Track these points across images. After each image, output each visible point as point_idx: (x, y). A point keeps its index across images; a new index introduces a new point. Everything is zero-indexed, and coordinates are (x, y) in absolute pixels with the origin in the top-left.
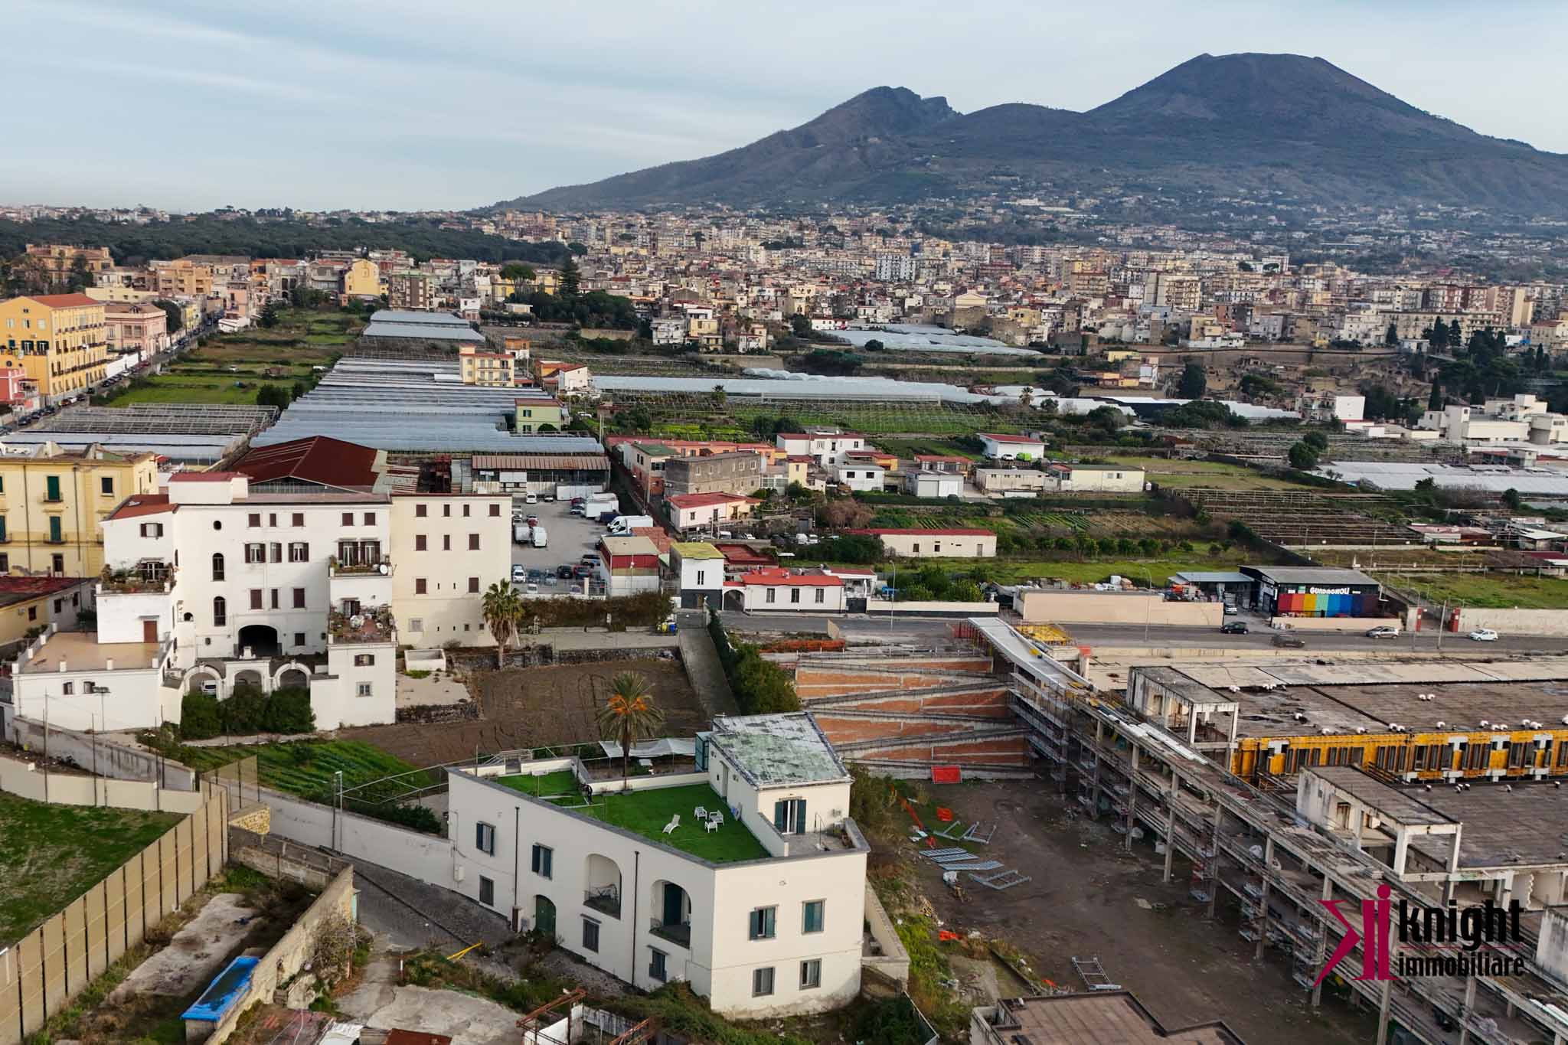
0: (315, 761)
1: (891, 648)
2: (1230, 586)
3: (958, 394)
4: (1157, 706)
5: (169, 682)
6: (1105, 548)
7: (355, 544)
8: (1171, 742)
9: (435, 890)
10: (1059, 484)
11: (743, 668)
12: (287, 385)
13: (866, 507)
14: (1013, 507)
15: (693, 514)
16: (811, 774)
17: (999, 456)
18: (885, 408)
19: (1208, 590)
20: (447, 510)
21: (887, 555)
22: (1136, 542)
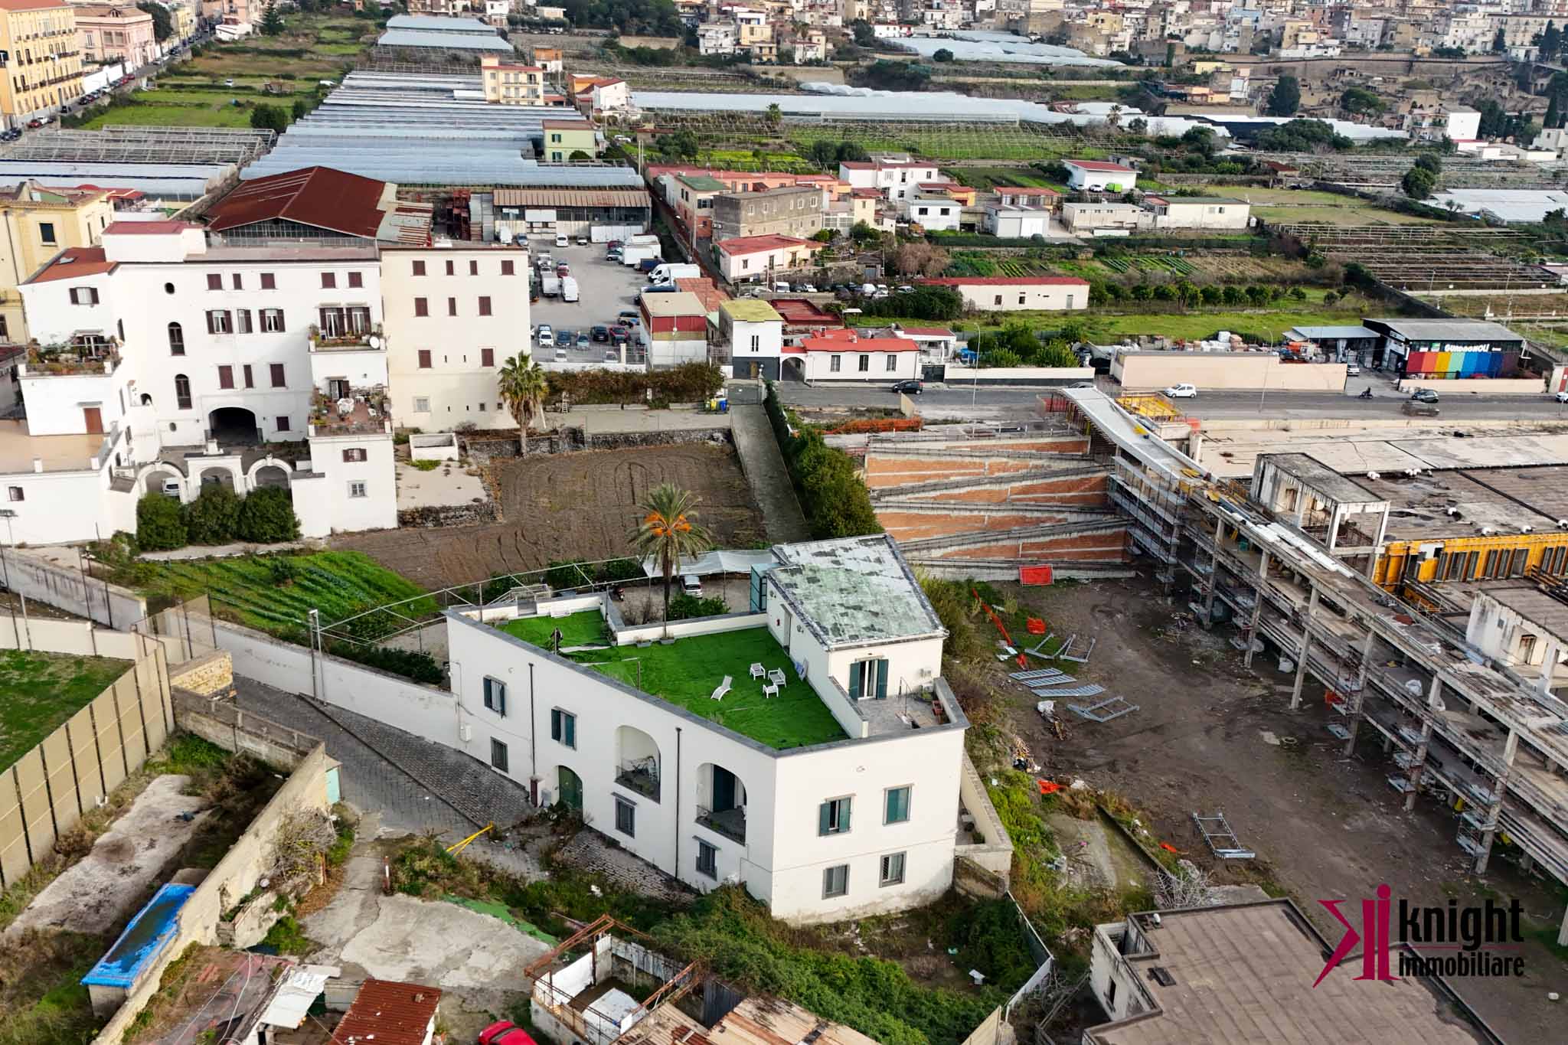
0: (298, 579)
1: (975, 426)
2: (1352, 343)
3: (1037, 112)
4: (1288, 501)
5: (120, 483)
6: (1210, 297)
7: (340, 310)
8: (1309, 549)
9: (438, 750)
10: (1155, 218)
11: (806, 460)
12: (286, 103)
13: (941, 250)
14: (1104, 248)
15: (745, 262)
16: (894, 626)
17: (1086, 186)
18: (958, 129)
19: (1327, 346)
20: (450, 268)
21: (965, 309)
22: (1243, 289)
